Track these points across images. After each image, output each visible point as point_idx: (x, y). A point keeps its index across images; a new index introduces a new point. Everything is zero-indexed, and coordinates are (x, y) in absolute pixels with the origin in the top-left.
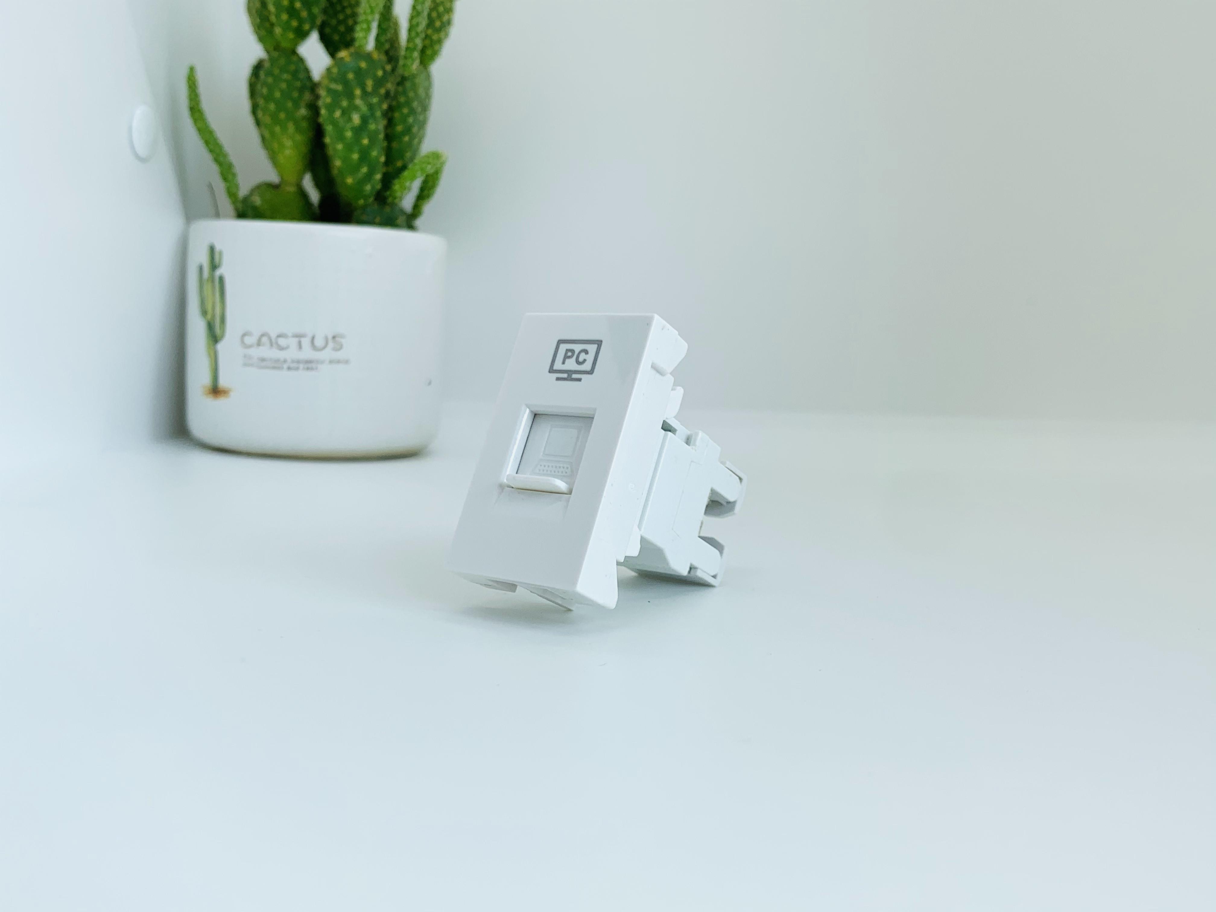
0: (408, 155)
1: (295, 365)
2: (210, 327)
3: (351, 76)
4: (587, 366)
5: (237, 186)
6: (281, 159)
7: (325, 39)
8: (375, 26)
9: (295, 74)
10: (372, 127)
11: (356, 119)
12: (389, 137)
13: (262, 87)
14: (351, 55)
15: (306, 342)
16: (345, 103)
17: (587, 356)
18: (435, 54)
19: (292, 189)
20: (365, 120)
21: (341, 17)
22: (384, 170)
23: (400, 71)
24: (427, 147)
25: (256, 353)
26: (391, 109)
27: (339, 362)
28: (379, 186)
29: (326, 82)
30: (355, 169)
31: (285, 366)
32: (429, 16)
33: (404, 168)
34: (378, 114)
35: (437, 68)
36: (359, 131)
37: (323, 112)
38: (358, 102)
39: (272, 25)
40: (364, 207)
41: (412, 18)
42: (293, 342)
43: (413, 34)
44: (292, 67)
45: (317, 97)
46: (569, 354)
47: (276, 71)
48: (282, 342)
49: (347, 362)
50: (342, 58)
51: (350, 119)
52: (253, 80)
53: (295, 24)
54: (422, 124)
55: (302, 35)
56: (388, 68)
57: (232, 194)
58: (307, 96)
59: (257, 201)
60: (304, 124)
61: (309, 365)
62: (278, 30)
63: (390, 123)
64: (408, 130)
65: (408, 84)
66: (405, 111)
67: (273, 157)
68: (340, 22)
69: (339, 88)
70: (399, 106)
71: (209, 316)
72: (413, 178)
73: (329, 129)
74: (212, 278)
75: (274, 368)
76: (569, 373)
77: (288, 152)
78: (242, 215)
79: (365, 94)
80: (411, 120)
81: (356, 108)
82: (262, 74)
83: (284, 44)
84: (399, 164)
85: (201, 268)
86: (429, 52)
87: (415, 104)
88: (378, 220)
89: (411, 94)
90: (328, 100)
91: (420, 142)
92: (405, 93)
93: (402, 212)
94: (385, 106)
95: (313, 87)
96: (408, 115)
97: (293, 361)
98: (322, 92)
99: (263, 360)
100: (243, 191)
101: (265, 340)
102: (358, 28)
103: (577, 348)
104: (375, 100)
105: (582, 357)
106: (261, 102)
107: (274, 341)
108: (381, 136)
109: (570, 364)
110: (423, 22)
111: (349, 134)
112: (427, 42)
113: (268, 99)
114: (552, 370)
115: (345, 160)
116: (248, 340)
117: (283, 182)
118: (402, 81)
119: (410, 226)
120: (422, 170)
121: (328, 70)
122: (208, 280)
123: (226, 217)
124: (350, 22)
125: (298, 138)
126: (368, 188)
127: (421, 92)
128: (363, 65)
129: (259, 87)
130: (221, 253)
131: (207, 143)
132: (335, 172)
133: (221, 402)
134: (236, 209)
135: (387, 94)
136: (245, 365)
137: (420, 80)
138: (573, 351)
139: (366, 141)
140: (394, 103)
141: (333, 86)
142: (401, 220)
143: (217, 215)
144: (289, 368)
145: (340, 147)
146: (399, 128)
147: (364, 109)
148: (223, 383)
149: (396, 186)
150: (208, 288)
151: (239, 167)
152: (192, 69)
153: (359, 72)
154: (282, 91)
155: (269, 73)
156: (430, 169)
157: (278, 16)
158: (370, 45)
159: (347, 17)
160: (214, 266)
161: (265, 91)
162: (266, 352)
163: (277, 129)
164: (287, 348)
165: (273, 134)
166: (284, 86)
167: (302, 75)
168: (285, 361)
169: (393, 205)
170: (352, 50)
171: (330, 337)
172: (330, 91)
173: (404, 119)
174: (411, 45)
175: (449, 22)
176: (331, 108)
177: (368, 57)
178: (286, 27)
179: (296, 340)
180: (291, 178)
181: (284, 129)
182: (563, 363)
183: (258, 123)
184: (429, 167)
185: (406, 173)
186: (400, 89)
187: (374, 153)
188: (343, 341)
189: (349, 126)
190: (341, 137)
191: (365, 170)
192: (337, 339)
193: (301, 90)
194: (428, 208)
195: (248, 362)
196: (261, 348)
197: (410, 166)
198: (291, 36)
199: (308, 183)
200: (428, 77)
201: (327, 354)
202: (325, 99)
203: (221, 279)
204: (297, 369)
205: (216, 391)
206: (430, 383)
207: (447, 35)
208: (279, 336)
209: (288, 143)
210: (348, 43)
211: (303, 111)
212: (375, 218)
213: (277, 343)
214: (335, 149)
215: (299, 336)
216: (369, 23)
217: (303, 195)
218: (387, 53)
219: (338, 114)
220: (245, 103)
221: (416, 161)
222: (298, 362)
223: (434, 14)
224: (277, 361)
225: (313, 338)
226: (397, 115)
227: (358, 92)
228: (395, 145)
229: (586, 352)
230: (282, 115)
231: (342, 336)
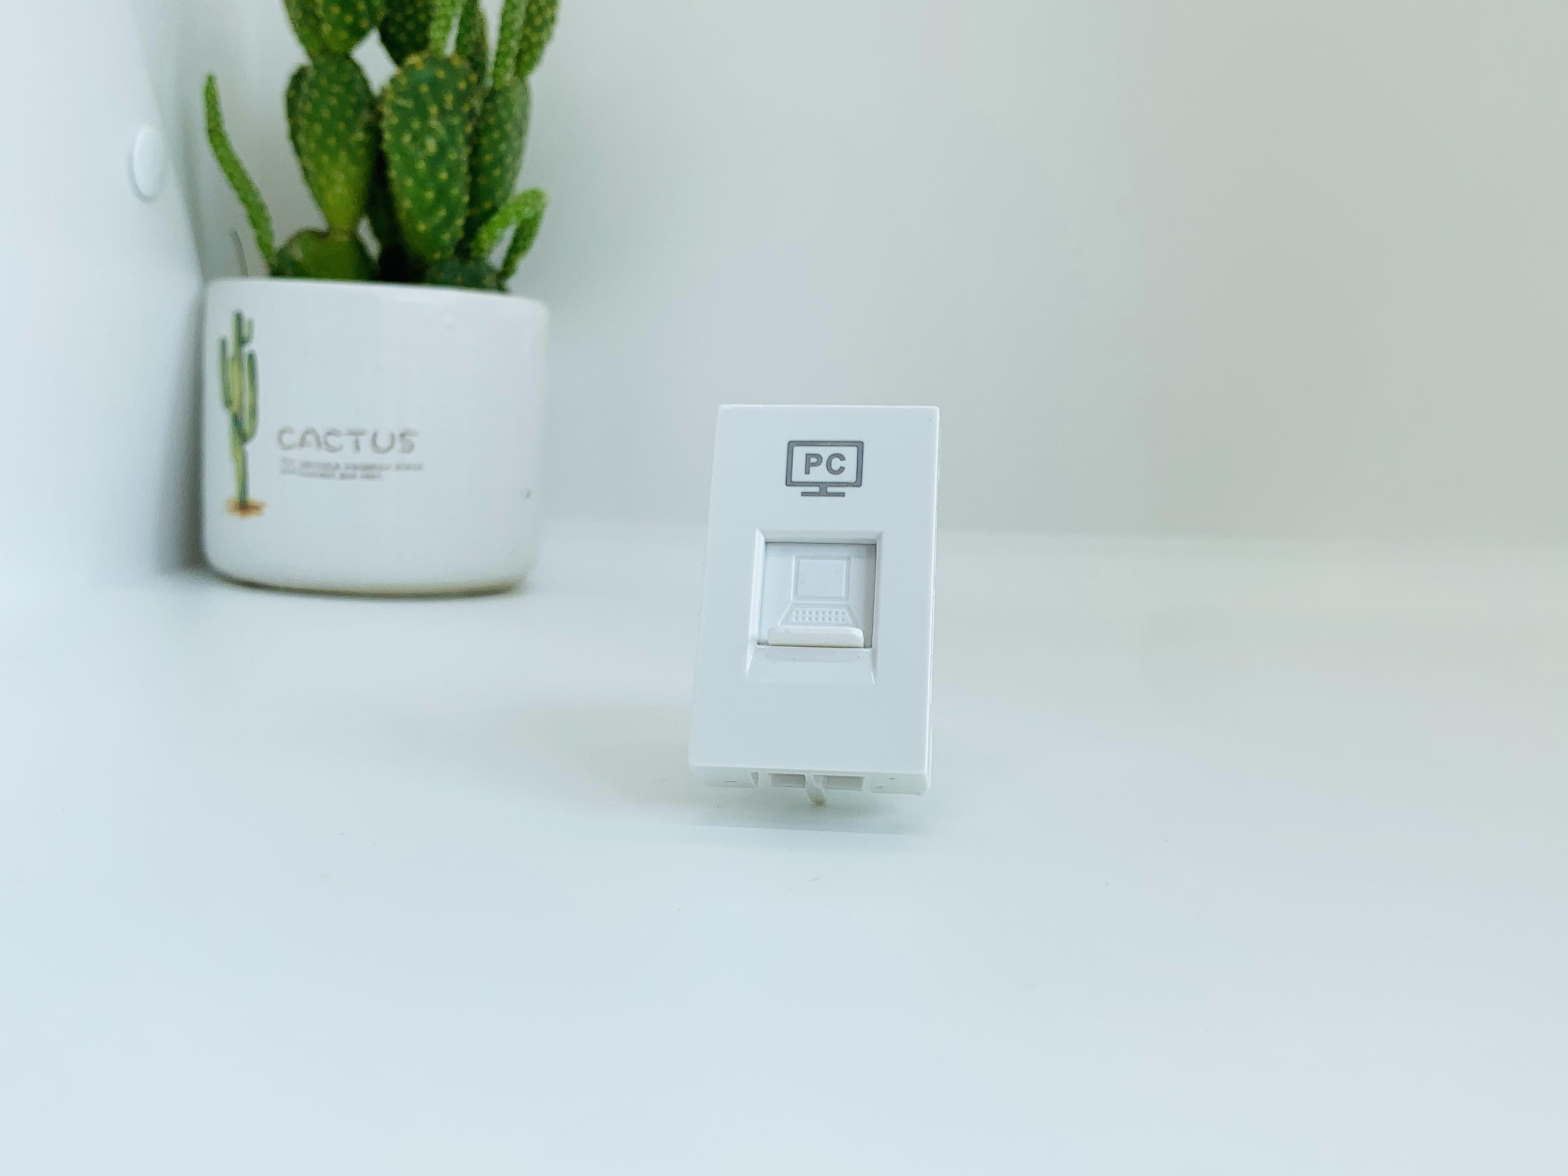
0: (499, 194)
1: (351, 472)
2: (237, 421)
3: (424, 89)
4: (849, 475)
5: (271, 234)
6: (330, 198)
7: (387, 40)
8: (455, 22)
9: (349, 86)
10: (453, 156)
11: (431, 145)
12: (475, 170)
13: (305, 104)
14: (425, 61)
15: (365, 441)
16: (416, 125)
17: (843, 462)
18: (534, 60)
19: (344, 239)
20: (442, 147)
21: (410, 11)
22: (468, 213)
23: (489, 82)
24: (523, 183)
25: (298, 455)
26: (477, 132)
27: (408, 467)
28: (461, 235)
29: (390, 97)
30: (430, 211)
31: (338, 473)
32: (528, 12)
33: (494, 210)
34: (461, 139)
35: (536, 79)
36: (435, 161)
37: (387, 136)
38: (434, 123)
39: (319, 21)
40: (442, 262)
41: (504, 15)
42: (347, 442)
43: (507, 34)
44: (346, 78)
45: (379, 116)
46: (813, 460)
47: (324, 82)
48: (332, 440)
49: (419, 467)
50: (412, 67)
51: (423, 146)
52: (293, 93)
53: (349, 19)
54: (518, 153)
55: (358, 34)
56: (474, 78)
57: (264, 245)
58: (366, 116)
59: (298, 254)
60: (361, 152)
61: (370, 471)
62: (326, 28)
63: (476, 151)
64: (499, 161)
65: (500, 100)
66: (496, 135)
67: (319, 195)
68: (407, 18)
69: (408, 104)
70: (488, 129)
71: (235, 407)
72: (505, 224)
73: (395, 158)
74: (239, 357)
75: (322, 476)
76: (821, 485)
77: (339, 189)
78: (277, 272)
79: (443, 113)
80: (503, 147)
81: (431, 131)
82: (305, 87)
83: (335, 47)
84: (487, 205)
85: (223, 344)
86: (526, 58)
87: (509, 127)
88: (459, 279)
89: (504, 114)
90: (395, 120)
91: (515, 174)
92: (495, 111)
93: (490, 270)
94: (469, 129)
95: (372, 103)
96: (498, 142)
97: (348, 467)
98: (386, 110)
99: (307, 465)
100: (279, 241)
101: (310, 438)
102: (434, 26)
103: (825, 452)
104: (456, 121)
105: (836, 464)
106: (303, 122)
107: (322, 439)
108: (464, 169)
109: (820, 474)
110: (519, 18)
111: (421, 165)
112: (525, 45)
113: (313, 118)
114: (790, 482)
115: (418, 200)
116: (287, 439)
117: (331, 228)
118: (491, 96)
119: (500, 288)
120: (518, 213)
121: (394, 81)
122: (233, 359)
123: (256, 275)
124: (422, 18)
125: (354, 170)
126: (446, 237)
127: (516, 110)
128: (441, 74)
129: (300, 104)
130: (251, 323)
131: (231, 177)
132: (402, 216)
133: (251, 521)
134: (271, 266)
135: (472, 114)
136: (284, 471)
137: (514, 95)
138: (819, 457)
139: (444, 176)
140: (482, 126)
141: (403, 102)
142: (489, 279)
143: (244, 272)
144: (343, 476)
145: (409, 182)
146: (488, 158)
147: (442, 132)
148: (254, 495)
149: (484, 234)
150: (233, 370)
151: (272, 210)
152: (211, 80)
153: (434, 83)
154: (332, 109)
155: (313, 85)
156: (528, 212)
157: (326, 9)
158: (449, 48)
159: (417, 11)
160: (241, 341)
161: (308, 108)
162: (312, 454)
163: (325, 159)
164: (340, 448)
165: (319, 166)
166: (334, 101)
167: (358, 88)
168: (337, 466)
169: (479, 260)
170: (426, 54)
171: (397, 433)
172: (397, 109)
173: (495, 145)
174: (504, 49)
175: (552, 20)
176: (398, 131)
177: (447, 63)
178: (338, 23)
179: (353, 438)
180: (342, 223)
181: (334, 157)
182: (807, 472)
183: (298, 150)
184: (527, 209)
185: (496, 218)
186: (489, 106)
187: (455, 191)
188: (415, 440)
189: (420, 154)
190: (409, 168)
191: (442, 213)
192: (407, 437)
193: (357, 108)
194: (524, 264)
195: (287, 467)
196: (305, 449)
197: (502, 209)
198: (344, 35)
199: (365, 231)
200: (526, 91)
201: (394, 457)
202: (390, 120)
203: (251, 357)
204: (353, 477)
205: (244, 506)
206: (528, 495)
207: (550, 35)
208: (329, 433)
209: (340, 177)
210: (420, 43)
211: (360, 136)
212: (455, 276)
213: (327, 443)
214: (402, 186)
215: (356, 433)
216: (448, 18)
217: (359, 246)
218: (471, 59)
219: (407, 139)
220: (280, 125)
221: (510, 200)
222: (356, 467)
223: (534, 8)
224: (327, 466)
225: (375, 436)
226: (484, 141)
227: (434, 110)
228: (482, 181)
229: (842, 457)
230: (332, 141)
231: (414, 433)
